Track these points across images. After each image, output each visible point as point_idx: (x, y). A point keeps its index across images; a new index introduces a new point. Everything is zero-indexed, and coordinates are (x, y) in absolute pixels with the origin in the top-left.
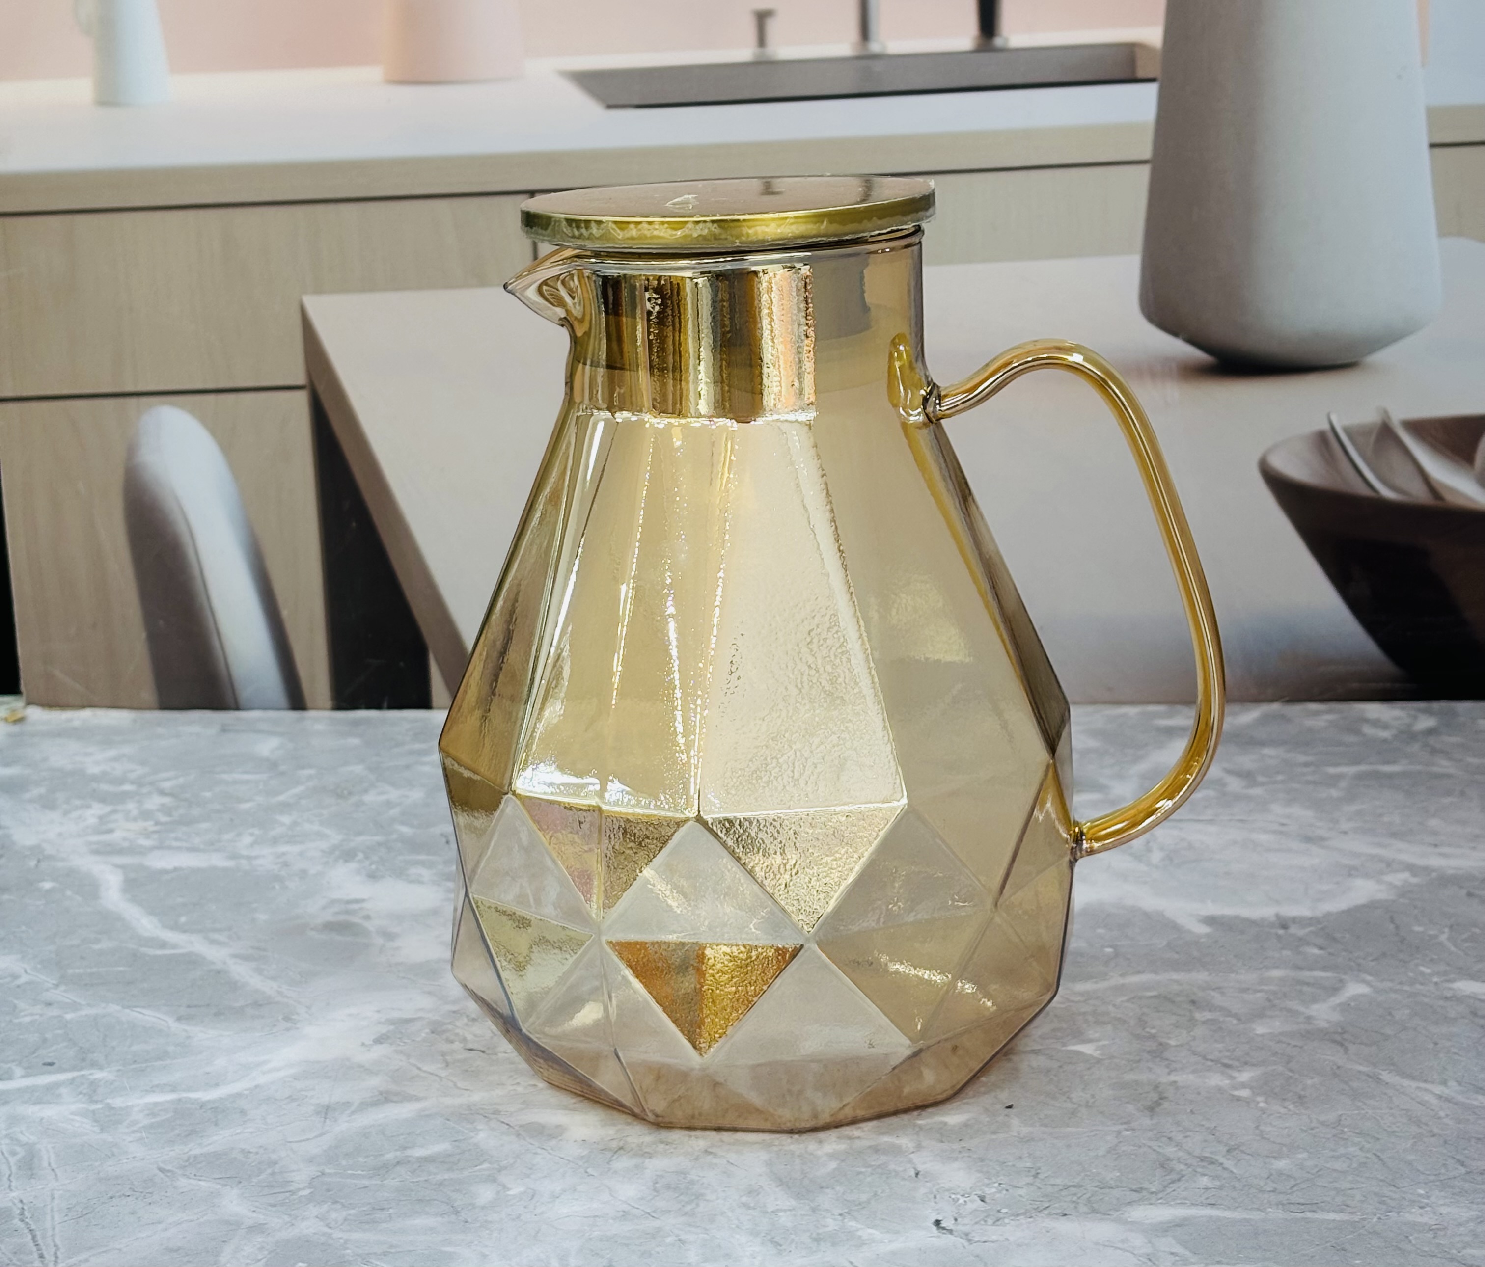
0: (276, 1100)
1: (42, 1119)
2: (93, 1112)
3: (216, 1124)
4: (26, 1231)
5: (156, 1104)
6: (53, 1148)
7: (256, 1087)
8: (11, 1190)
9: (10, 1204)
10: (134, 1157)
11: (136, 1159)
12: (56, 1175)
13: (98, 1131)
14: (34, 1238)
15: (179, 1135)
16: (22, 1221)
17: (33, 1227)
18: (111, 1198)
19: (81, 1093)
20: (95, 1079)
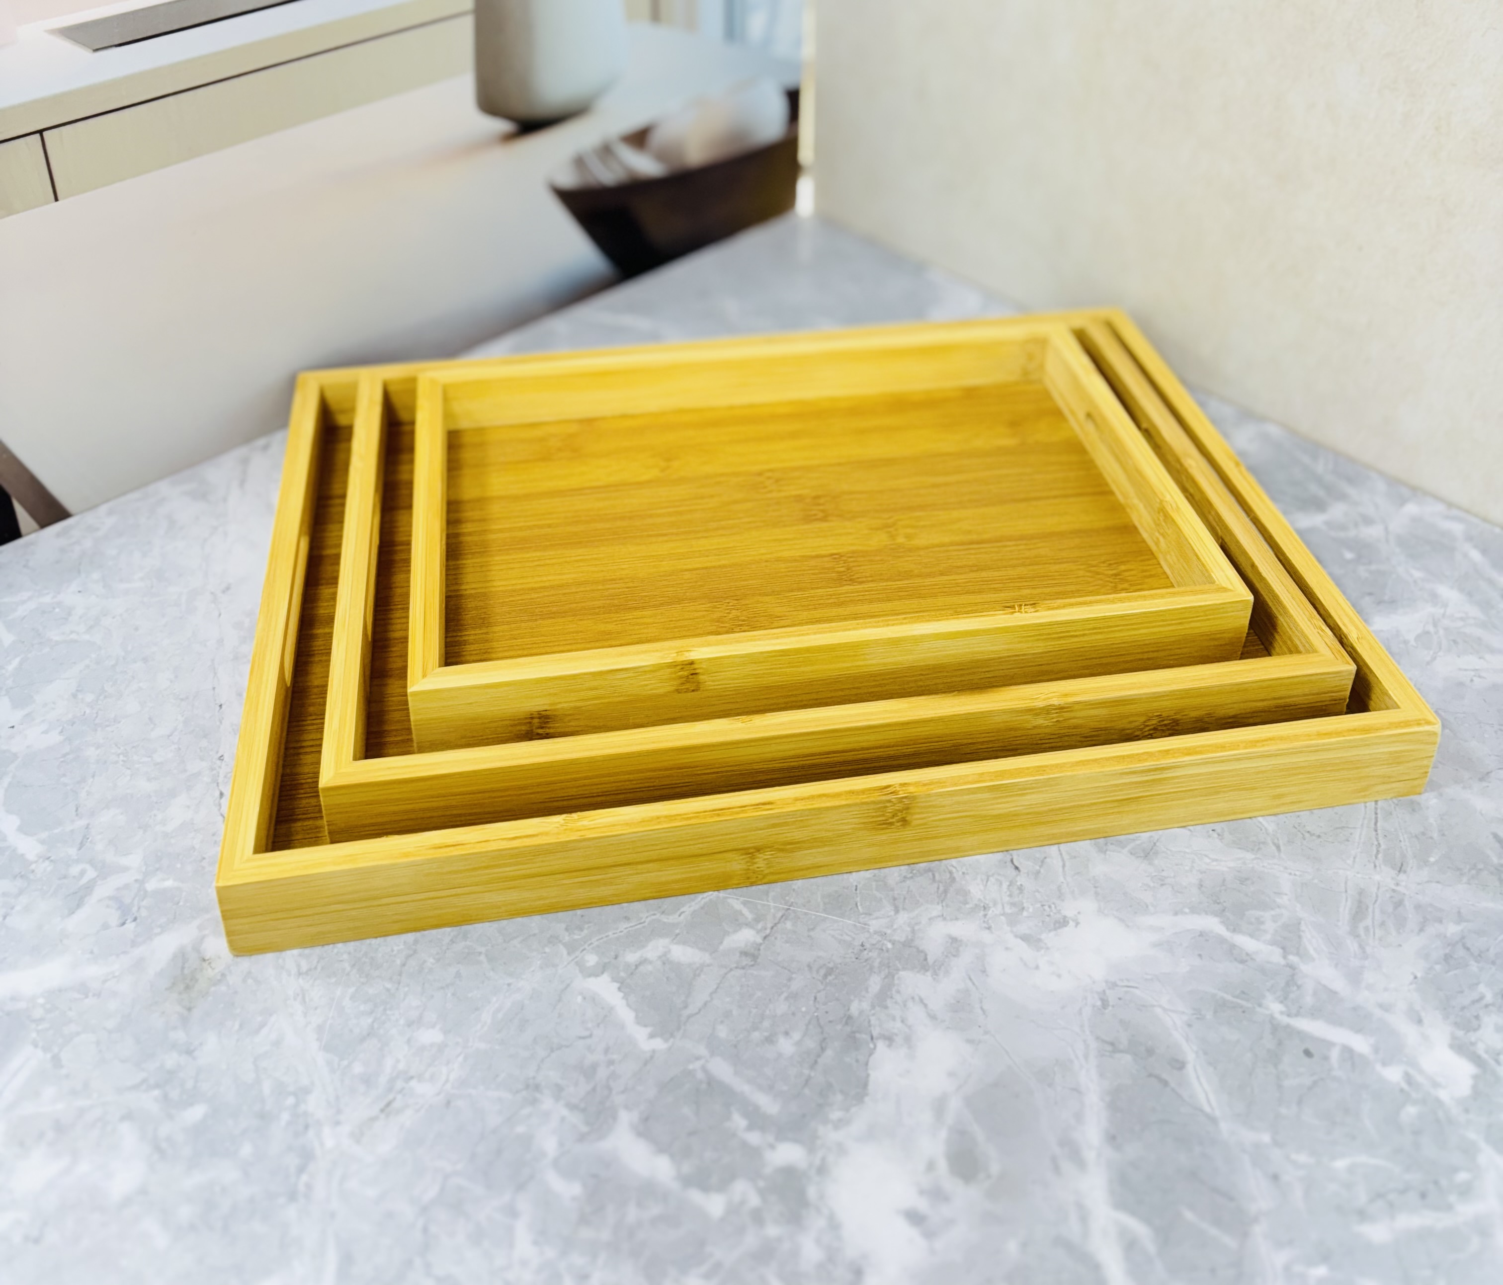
0: (1173, 888)
1: (1336, 965)
2: (1298, 954)
3: (1224, 880)
4: (1379, 832)
5: (1251, 936)
6: (1338, 921)
7: (1176, 914)
8: (1379, 883)
9: (1383, 867)
10: (1290, 874)
11: (1289, 871)
12: (1346, 883)
13: (1303, 922)
14: (1376, 824)
15: (1253, 883)
16: (1379, 844)
17: (1374, 833)
18: (1319, 836)
19: (1299, 987)
20: (1281, 1002)
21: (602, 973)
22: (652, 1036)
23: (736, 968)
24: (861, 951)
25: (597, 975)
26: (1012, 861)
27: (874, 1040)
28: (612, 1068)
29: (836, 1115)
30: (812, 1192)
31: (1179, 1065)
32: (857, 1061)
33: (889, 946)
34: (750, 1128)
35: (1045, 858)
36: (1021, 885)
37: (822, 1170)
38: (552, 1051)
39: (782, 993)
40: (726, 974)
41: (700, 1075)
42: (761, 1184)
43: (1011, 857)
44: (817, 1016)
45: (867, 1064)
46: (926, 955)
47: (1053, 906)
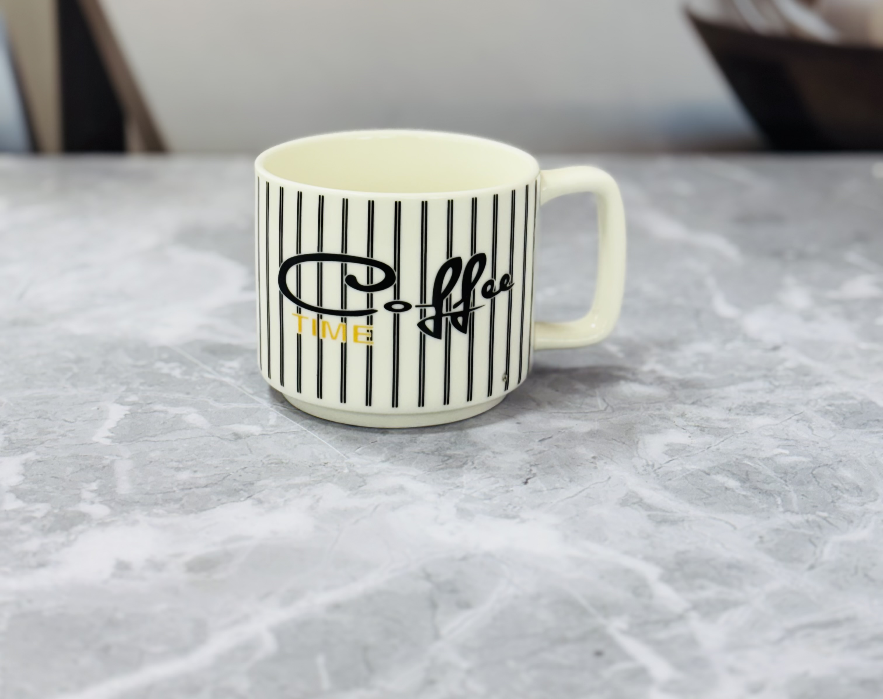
21: (129, 405)
22: (108, 437)
23: (219, 437)
24: (321, 465)
25: (122, 404)
26: (529, 479)
27: (249, 499)
28: (60, 437)
29: (160, 510)
30: (80, 527)
31: (465, 605)
32: (219, 500)
33: (346, 471)
34: (93, 491)
35: (562, 488)
36: (512, 490)
37: (103, 524)
38: (39, 417)
39: (228, 457)
40: (206, 436)
41: (106, 462)
42: (56, 511)
43: (532, 476)
44: (230, 475)
45: (222, 504)
46: (366, 484)
47: (518, 508)
